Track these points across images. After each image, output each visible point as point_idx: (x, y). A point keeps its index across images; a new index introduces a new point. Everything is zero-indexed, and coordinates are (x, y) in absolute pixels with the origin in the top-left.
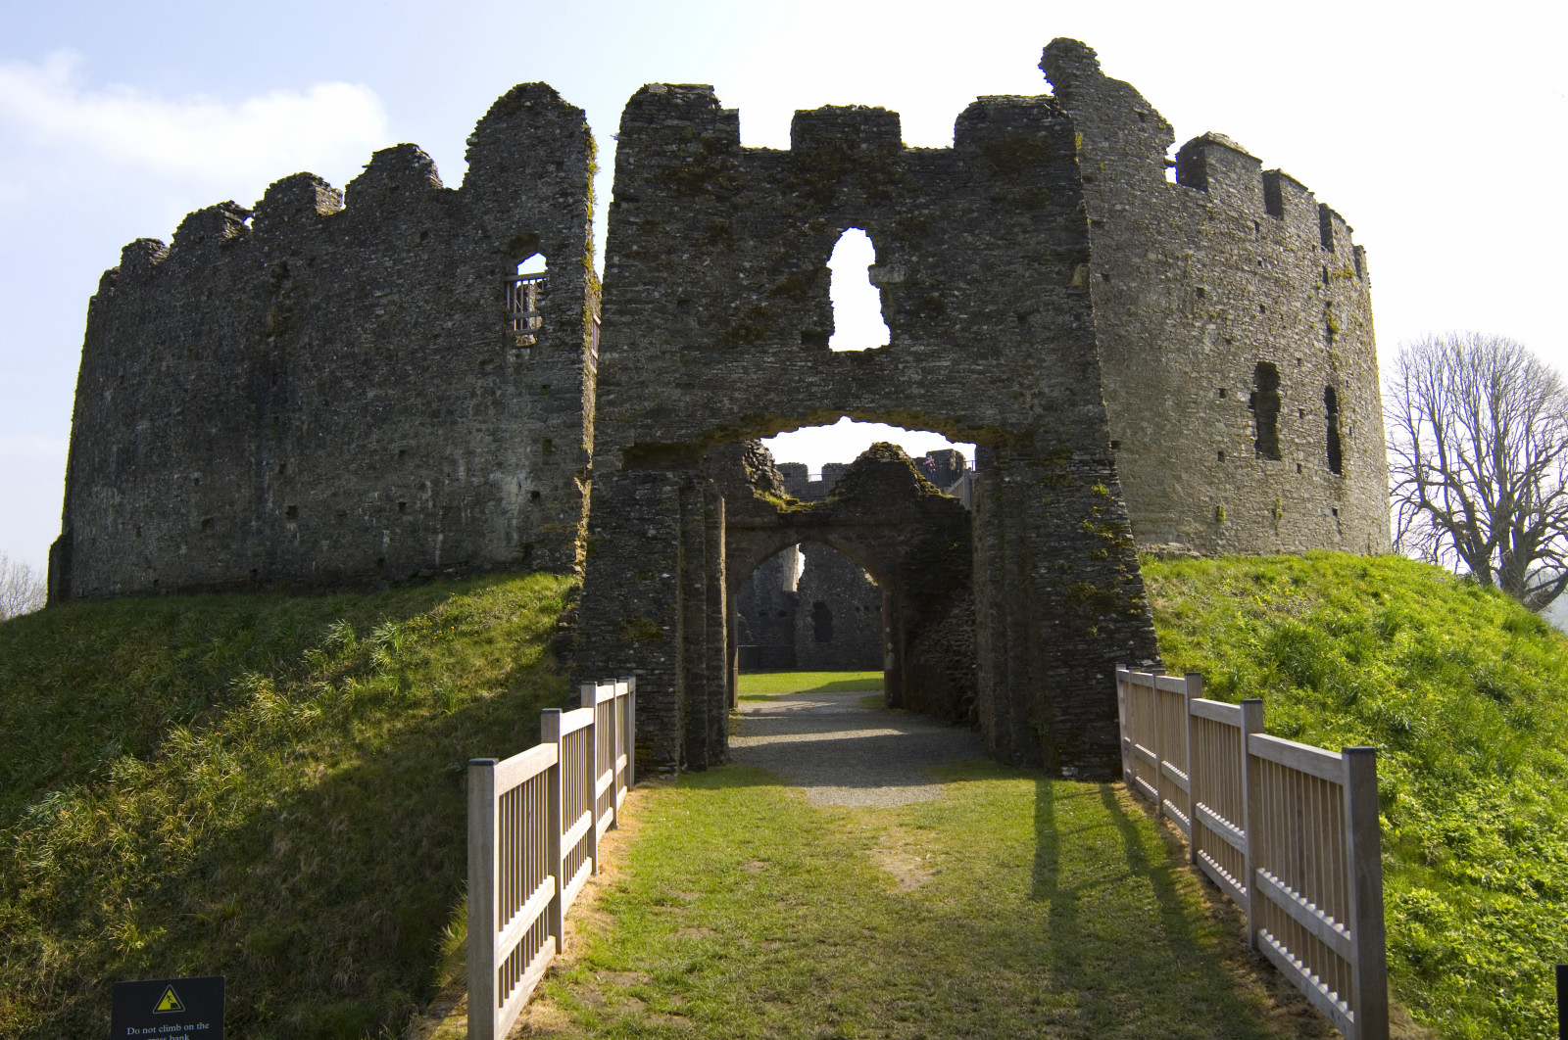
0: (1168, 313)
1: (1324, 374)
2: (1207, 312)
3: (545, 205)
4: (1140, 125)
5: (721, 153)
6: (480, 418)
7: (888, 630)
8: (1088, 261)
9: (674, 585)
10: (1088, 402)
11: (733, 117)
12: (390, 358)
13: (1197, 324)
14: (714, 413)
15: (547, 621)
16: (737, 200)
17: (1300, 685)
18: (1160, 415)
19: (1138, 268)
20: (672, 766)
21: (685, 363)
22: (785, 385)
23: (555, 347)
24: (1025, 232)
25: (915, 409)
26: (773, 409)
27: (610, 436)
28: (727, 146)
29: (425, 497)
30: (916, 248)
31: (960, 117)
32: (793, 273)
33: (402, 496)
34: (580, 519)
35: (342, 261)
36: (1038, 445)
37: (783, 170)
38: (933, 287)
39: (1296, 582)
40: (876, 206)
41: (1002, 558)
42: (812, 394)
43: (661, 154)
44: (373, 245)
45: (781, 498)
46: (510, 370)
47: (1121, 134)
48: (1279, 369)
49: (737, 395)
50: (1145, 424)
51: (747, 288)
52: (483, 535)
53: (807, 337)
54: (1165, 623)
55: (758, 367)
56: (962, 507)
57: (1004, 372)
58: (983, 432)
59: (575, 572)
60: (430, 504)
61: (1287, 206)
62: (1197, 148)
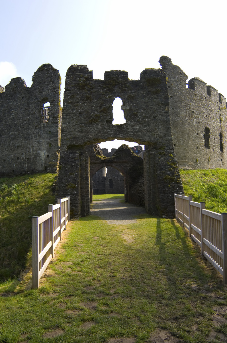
0: (186, 116)
1: (219, 130)
2: (195, 116)
3: (50, 91)
4: (181, 75)
5: (88, 80)
6: (35, 139)
7: (125, 185)
8: (169, 105)
9: (78, 176)
10: (169, 136)
11: (91, 72)
12: (15, 125)
13: (192, 119)
14: (87, 138)
15: (50, 184)
16: (92, 91)
17: (214, 197)
18: (184, 139)
19: (180, 106)
20: (78, 216)
21: (81, 127)
22: (103, 132)
23: (52, 123)
24: (155, 99)
25: (131, 137)
26: (100, 137)
27: (64, 143)
28: (90, 79)
29: (23, 156)
30: (131, 102)
31: (141, 73)
32: (104, 107)
33: (18, 156)
34: (58, 161)
35: (4, 103)
36: (158, 145)
37: (102, 84)
38: (135, 111)
39: (213, 175)
40: (123, 92)
41: (150, 170)
42: (108, 134)
43: (75, 80)
44: (11, 100)
45: (102, 156)
46: (42, 128)
47: (176, 77)
48: (210, 129)
49: (92, 134)
50: (181, 141)
51: (94, 110)
52: (36, 165)
53: (107, 121)
54: (185, 184)
55: (97, 128)
56: (141, 159)
57: (150, 129)
58: (146, 142)
59: (56, 173)
60: (24, 158)
61: (212, 93)
62: (193, 80)
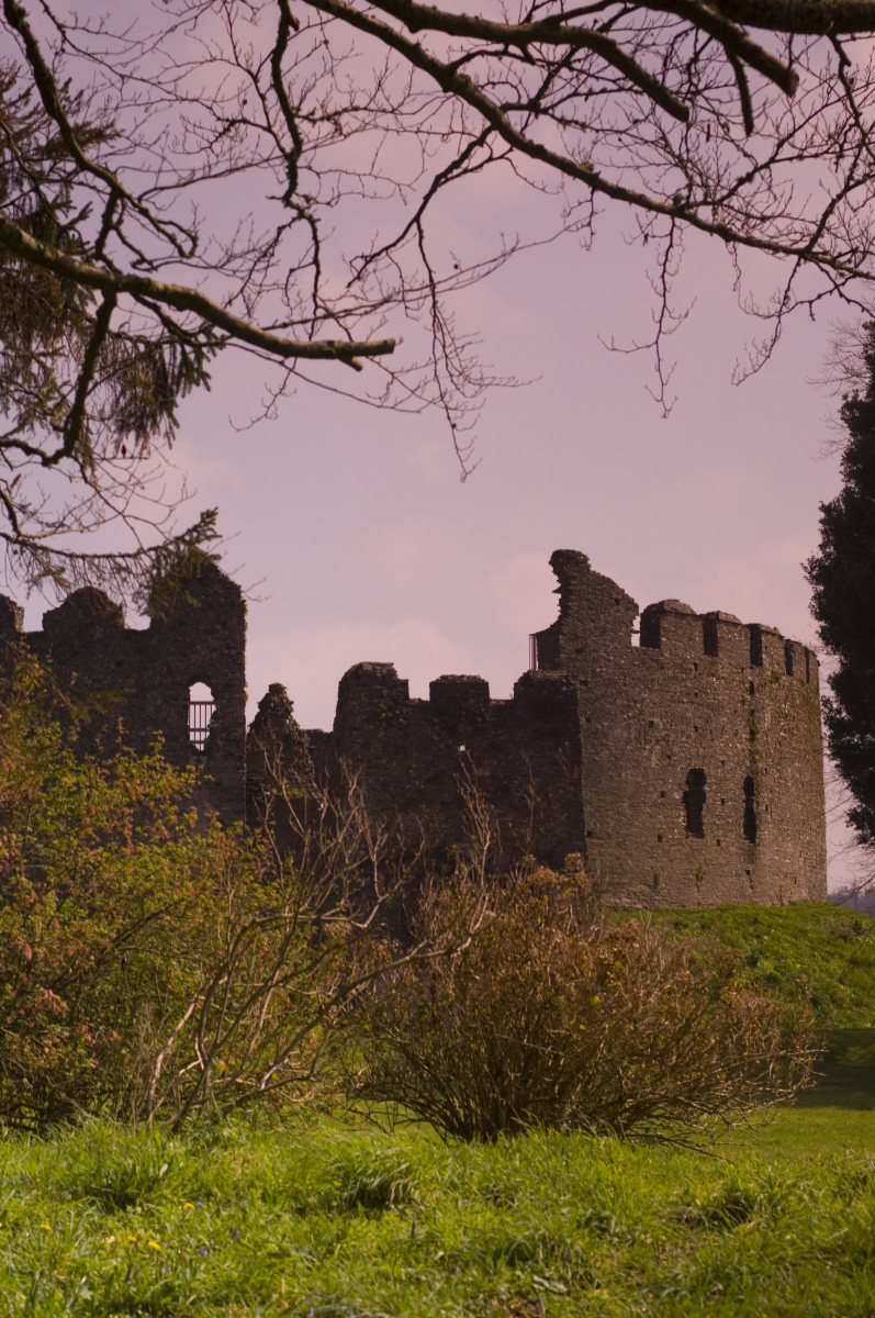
0: (628, 742)
1: (744, 768)
2: (655, 737)
4: (616, 607)
11: (405, 683)
13: (647, 747)
18: (619, 813)
19: (610, 711)
23: (225, 757)
28: (403, 699)
47: (602, 617)
48: (706, 771)
50: (609, 820)
51: (414, 778)
61: (722, 644)
62: (656, 614)
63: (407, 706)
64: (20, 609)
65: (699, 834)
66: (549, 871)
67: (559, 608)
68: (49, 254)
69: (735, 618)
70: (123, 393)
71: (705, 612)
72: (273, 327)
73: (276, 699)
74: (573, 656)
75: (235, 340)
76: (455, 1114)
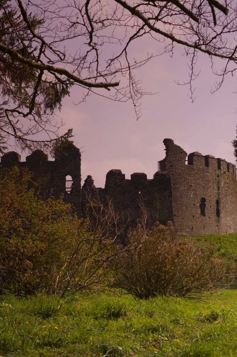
0: (185, 190)
1: (216, 197)
2: (192, 189)
3: (72, 168)
4: (181, 154)
5: (123, 181)
8: (172, 197)
11: (124, 175)
13: (190, 192)
18: (182, 210)
19: (180, 182)
23: (75, 195)
24: (163, 193)
30: (149, 195)
38: (151, 201)
43: (115, 181)
47: (177, 157)
48: (206, 198)
50: (180, 212)
51: (127, 201)
61: (210, 164)
62: (192, 156)
63: (125, 181)
64: (20, 156)
65: (204, 215)
66: (163, 226)
67: (166, 154)
68: (25, 60)
69: (213, 156)
70: (46, 97)
71: (205, 155)
72: (86, 79)
73: (89, 179)
74: (170, 167)
75: (75, 83)
76: (138, 292)
